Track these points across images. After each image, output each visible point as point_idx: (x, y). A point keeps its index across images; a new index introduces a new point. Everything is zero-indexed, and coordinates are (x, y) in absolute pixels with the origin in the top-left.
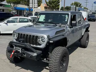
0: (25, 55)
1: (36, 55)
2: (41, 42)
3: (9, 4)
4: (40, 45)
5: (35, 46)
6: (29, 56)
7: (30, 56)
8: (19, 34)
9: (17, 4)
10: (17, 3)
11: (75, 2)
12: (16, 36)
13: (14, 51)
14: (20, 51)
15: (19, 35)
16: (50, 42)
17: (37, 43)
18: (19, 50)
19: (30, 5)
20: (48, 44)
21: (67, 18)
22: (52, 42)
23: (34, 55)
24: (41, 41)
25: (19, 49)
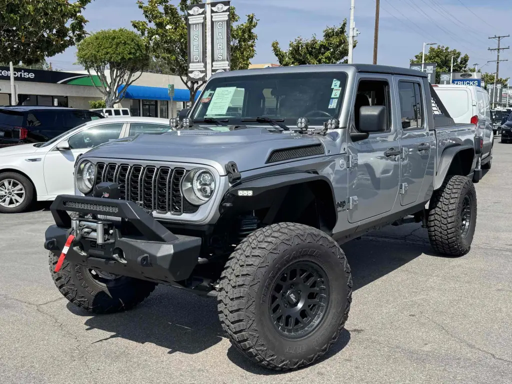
0: (121, 256)
1: (172, 252)
2: (199, 194)
3: (93, 72)
4: (193, 208)
5: (169, 215)
6: (139, 259)
7: (145, 259)
8: (100, 166)
9: (133, 70)
10: (131, 65)
11: (432, 50)
12: (89, 180)
13: (71, 238)
14: (99, 236)
15: (99, 173)
16: (241, 193)
17: (178, 202)
18: (93, 234)
19: (192, 67)
20: (228, 205)
21: (336, 93)
22: (250, 193)
23: (159, 255)
24: (200, 190)
25: (95, 231)
